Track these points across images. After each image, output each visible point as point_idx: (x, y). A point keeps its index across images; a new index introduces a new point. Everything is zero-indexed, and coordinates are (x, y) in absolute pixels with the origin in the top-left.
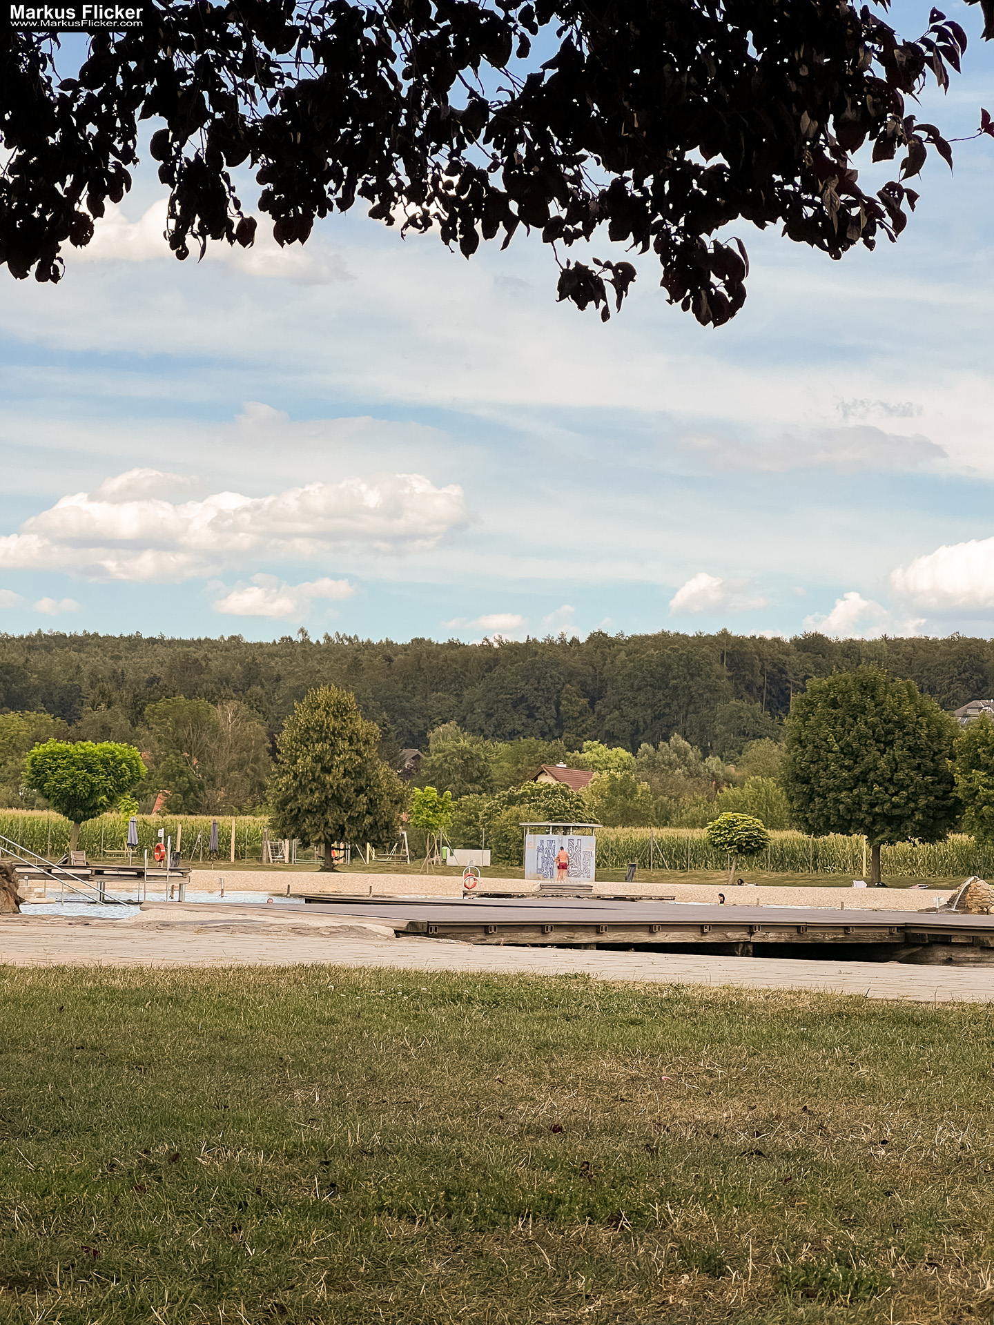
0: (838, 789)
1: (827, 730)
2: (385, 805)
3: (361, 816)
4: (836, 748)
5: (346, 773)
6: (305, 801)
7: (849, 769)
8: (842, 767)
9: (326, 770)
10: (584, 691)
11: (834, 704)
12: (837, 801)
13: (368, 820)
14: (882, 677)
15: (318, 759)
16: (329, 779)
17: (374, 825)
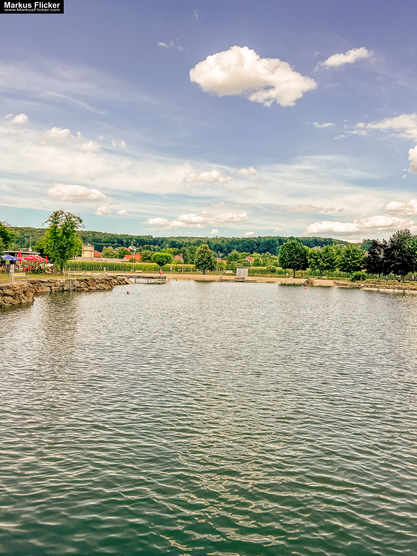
0: (288, 261)
1: (286, 251)
2: (213, 264)
3: (209, 265)
4: (288, 254)
5: (207, 258)
6: (200, 263)
7: (290, 258)
8: (289, 258)
9: (203, 258)
10: (257, 245)
11: (287, 247)
12: (288, 264)
13: (210, 266)
14: (296, 242)
15: (202, 256)
16: (204, 259)
17: (211, 267)
